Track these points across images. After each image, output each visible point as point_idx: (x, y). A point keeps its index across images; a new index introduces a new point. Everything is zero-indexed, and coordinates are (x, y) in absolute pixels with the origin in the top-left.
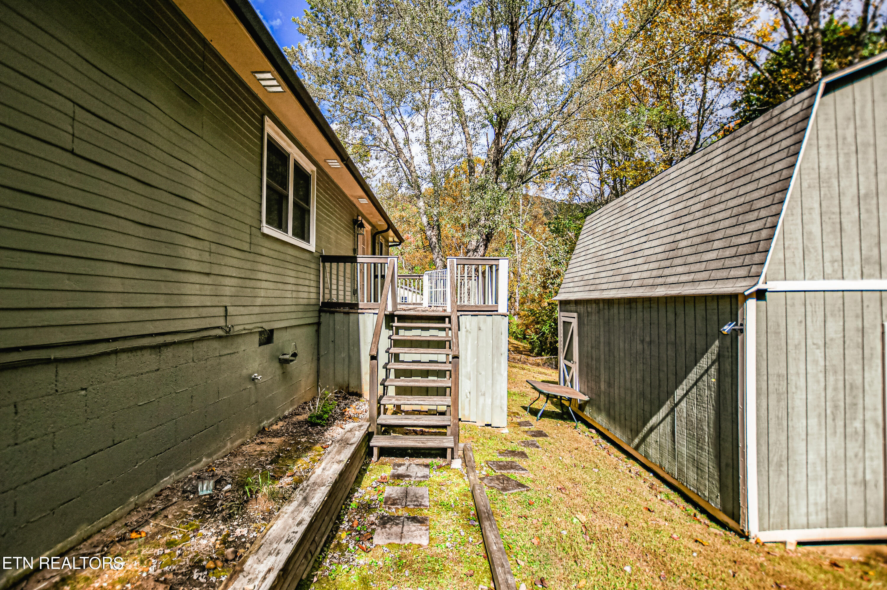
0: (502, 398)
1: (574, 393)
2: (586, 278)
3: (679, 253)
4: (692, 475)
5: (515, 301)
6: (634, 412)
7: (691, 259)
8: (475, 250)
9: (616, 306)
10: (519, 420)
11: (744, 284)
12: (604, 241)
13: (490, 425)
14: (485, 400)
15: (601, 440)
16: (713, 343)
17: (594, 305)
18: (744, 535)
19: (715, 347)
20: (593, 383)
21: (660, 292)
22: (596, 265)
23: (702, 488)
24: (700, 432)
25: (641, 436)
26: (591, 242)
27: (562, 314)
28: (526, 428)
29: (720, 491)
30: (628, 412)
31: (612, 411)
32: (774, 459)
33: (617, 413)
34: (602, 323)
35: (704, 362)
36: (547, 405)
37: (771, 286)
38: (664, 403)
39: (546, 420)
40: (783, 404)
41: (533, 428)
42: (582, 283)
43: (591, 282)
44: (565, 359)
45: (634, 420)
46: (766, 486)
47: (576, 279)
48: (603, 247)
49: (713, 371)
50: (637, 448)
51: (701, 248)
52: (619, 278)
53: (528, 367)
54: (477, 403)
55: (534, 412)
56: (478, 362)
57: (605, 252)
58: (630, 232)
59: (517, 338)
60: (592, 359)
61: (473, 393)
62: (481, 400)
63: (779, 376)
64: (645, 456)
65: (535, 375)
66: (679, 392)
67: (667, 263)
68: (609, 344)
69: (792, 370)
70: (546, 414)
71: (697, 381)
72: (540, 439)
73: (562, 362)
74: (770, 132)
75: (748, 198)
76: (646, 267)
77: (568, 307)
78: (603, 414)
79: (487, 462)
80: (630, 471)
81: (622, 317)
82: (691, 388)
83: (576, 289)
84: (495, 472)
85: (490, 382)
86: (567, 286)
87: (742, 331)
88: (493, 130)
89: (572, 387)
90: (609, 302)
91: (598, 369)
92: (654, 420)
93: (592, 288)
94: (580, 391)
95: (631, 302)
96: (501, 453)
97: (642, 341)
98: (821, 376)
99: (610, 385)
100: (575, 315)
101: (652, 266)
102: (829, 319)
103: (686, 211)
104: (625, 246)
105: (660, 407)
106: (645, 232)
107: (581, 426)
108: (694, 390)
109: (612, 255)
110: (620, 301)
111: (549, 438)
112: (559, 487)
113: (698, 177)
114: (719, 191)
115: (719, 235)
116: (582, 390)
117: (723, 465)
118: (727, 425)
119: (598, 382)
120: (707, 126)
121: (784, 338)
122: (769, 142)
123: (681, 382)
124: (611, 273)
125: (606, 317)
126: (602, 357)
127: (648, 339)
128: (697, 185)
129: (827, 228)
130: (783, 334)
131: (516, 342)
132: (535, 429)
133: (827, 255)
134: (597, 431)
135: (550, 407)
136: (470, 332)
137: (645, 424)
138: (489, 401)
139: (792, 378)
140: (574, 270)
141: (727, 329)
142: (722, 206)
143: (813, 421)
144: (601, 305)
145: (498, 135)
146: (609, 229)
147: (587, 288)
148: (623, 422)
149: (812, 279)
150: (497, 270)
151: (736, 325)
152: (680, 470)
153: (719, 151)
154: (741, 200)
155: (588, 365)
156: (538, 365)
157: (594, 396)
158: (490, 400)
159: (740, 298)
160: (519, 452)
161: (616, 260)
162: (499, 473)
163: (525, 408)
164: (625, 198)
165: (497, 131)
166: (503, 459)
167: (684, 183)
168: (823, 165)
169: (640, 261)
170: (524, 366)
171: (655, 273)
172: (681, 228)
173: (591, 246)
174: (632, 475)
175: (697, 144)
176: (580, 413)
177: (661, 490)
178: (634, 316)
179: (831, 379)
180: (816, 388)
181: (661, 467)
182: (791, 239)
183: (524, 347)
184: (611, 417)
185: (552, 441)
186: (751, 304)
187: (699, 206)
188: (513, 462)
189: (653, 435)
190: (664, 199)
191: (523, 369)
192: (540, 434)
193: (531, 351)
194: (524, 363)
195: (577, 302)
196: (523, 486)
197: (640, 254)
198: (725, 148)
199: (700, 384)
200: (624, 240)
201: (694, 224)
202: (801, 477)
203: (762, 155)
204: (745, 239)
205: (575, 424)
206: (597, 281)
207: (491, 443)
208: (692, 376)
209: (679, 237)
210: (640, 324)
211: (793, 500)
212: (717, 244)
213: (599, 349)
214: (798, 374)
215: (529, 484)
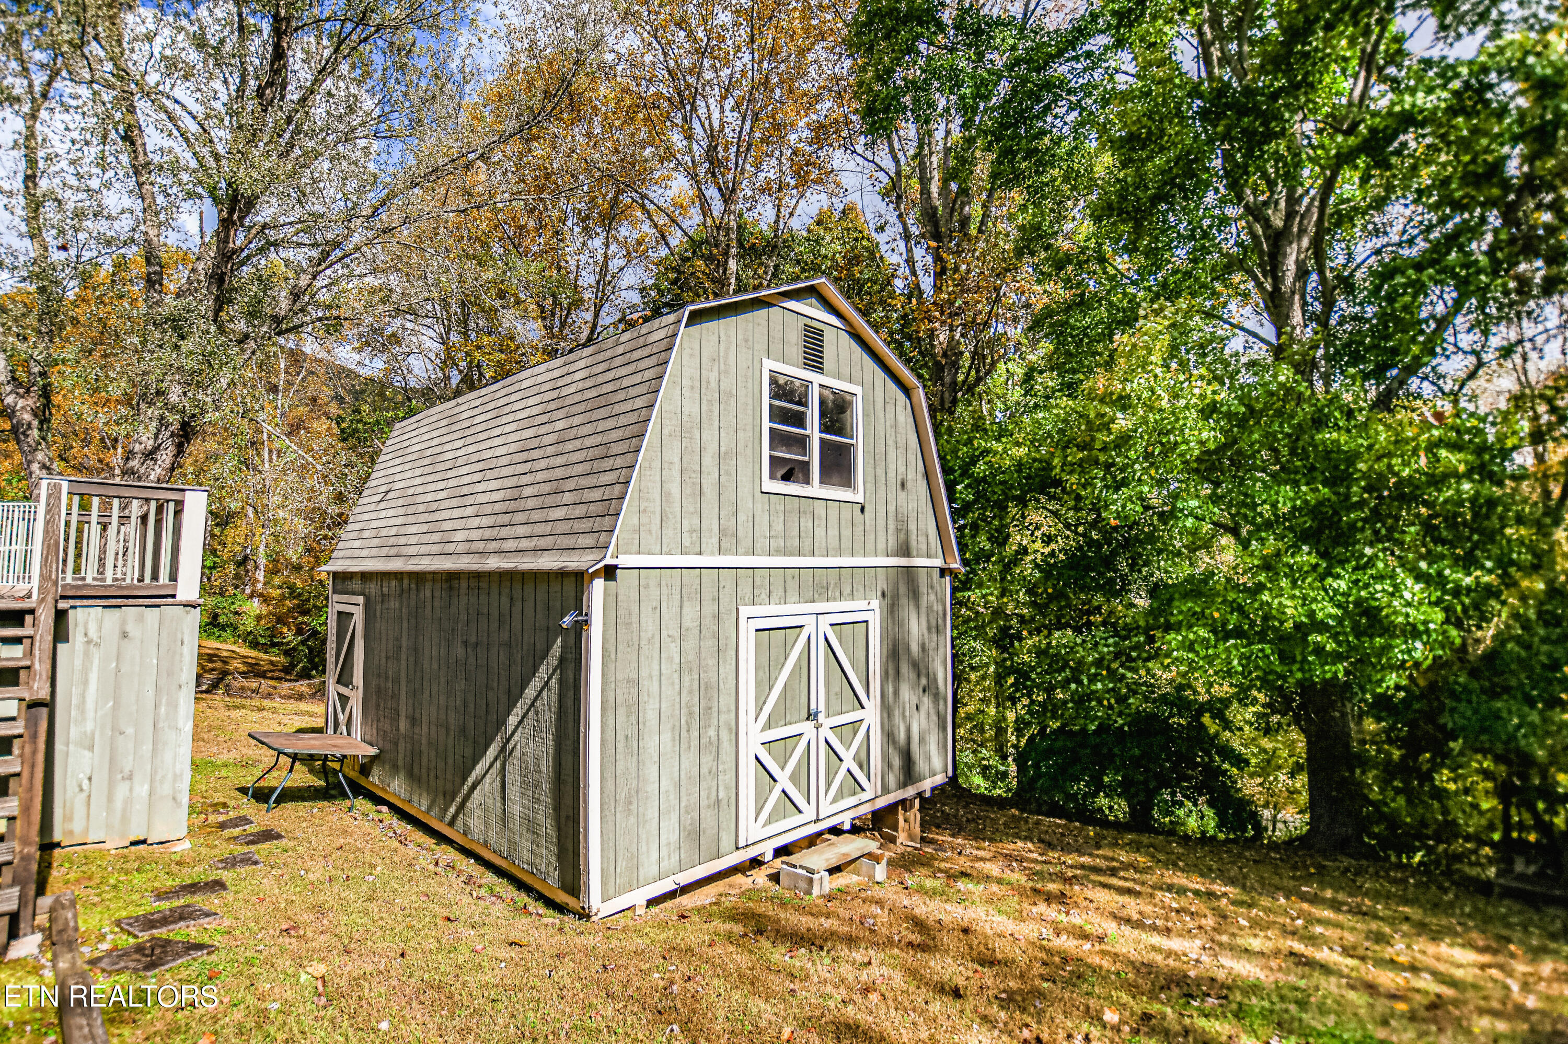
0: (176, 777)
1: (351, 746)
2: (384, 532)
3: (521, 504)
4: (525, 844)
5: (257, 567)
6: (450, 761)
7: (536, 516)
8: (150, 455)
9: (428, 585)
10: (222, 818)
11: (590, 557)
12: (419, 472)
13: (144, 842)
14: (131, 790)
15: (395, 822)
16: (555, 641)
17: (394, 583)
18: (584, 915)
19: (556, 649)
20: (388, 721)
21: (492, 563)
22: (401, 511)
23: (537, 861)
24: (537, 777)
25: (458, 800)
26: (398, 469)
27: (336, 597)
28: (236, 831)
29: (560, 859)
30: (441, 765)
31: (416, 770)
32: (622, 795)
33: (424, 771)
34: (405, 616)
35: (544, 671)
36: (294, 775)
37: (623, 560)
38: (492, 740)
39: (289, 807)
40: (633, 719)
41: (251, 829)
42: (376, 542)
43: (392, 541)
44: (338, 682)
45: (449, 776)
46: (612, 836)
47: (366, 534)
48: (418, 481)
49: (553, 682)
50: (451, 823)
51: (550, 501)
52: (436, 537)
53: (277, 703)
54: (110, 799)
55: (261, 795)
56: (116, 707)
57: (420, 490)
58: (460, 462)
59: (255, 645)
60: (387, 678)
61: (101, 780)
62: (122, 790)
63: (629, 681)
64: (465, 834)
65: (285, 720)
66: (513, 720)
67: (506, 519)
68: (416, 650)
69: (644, 673)
70: (289, 795)
71: (536, 698)
72: (265, 846)
73: (333, 689)
74: (637, 355)
75: (606, 438)
76: (476, 522)
77: (349, 585)
78: (402, 775)
79: (118, 923)
80: (437, 864)
81: (437, 603)
82: (528, 710)
83: (365, 553)
84: (136, 937)
85: (147, 748)
86: (348, 544)
87: (586, 622)
88: (215, 211)
89: (349, 734)
90: (419, 577)
91: (395, 696)
92: (478, 770)
93: (393, 551)
94: (364, 740)
95: (452, 577)
96: (160, 895)
97: (465, 643)
98: (676, 675)
99: (414, 721)
100: (360, 599)
101: (486, 521)
102: (686, 604)
103: (535, 443)
104: (451, 483)
105: (487, 747)
106: (480, 466)
107: (362, 804)
108: (531, 713)
109: (429, 497)
110: (435, 576)
111: (284, 841)
112: (284, 927)
113: (554, 394)
114: (577, 420)
115: (570, 485)
116: (368, 738)
117: (563, 820)
118: (568, 759)
119: (395, 720)
120: (606, 308)
121: (636, 630)
122: (633, 366)
123: (515, 705)
124: (424, 528)
125: (413, 603)
126: (403, 675)
127: (473, 639)
128: (553, 406)
129: (687, 490)
130: (635, 626)
131: (253, 653)
132: (257, 829)
133: (685, 522)
134: (393, 807)
135: (302, 777)
136: (98, 645)
137: (464, 779)
138: (142, 790)
139: (645, 683)
140: (366, 517)
141: (567, 621)
142: (577, 444)
143: (666, 736)
144: (406, 582)
145: (226, 224)
146: (429, 452)
147: (385, 551)
148: (432, 783)
149: (669, 553)
150: (178, 513)
151: (580, 614)
152: (511, 842)
153: (582, 364)
154: (598, 439)
155: (379, 691)
156: (301, 697)
157: (388, 746)
158: (146, 787)
159: (586, 577)
160: (206, 884)
161: (434, 506)
162: (144, 936)
163: (243, 790)
164: (458, 405)
165: (225, 214)
166: (165, 905)
167: (537, 399)
168: (686, 410)
169: (469, 511)
170: (267, 703)
171: (488, 533)
172: (527, 467)
173: (397, 477)
174: (439, 870)
175: (592, 332)
176: (362, 781)
177: (483, 881)
178: (455, 601)
179: (686, 679)
180: (670, 692)
181: (485, 844)
182: (648, 500)
183: (272, 663)
184: (415, 778)
185: (291, 844)
186: (599, 585)
187: (552, 438)
188: (188, 906)
189: (476, 795)
190: (510, 418)
191: (261, 709)
192: (268, 835)
193: (287, 670)
194: (269, 696)
195: (365, 576)
196: (199, 947)
197: (470, 500)
198: (589, 361)
199: (538, 703)
200: (450, 474)
201: (543, 464)
202: (652, 813)
203: (626, 382)
204: (597, 495)
205: (348, 803)
206: (402, 540)
207: (138, 879)
208: (529, 693)
209: (525, 480)
210: (463, 617)
211: (643, 847)
212: (567, 498)
213: (399, 660)
214: (651, 677)
215: (217, 941)
